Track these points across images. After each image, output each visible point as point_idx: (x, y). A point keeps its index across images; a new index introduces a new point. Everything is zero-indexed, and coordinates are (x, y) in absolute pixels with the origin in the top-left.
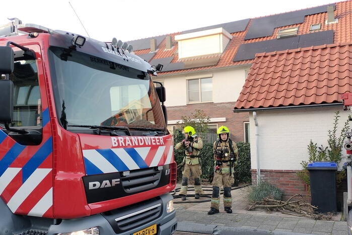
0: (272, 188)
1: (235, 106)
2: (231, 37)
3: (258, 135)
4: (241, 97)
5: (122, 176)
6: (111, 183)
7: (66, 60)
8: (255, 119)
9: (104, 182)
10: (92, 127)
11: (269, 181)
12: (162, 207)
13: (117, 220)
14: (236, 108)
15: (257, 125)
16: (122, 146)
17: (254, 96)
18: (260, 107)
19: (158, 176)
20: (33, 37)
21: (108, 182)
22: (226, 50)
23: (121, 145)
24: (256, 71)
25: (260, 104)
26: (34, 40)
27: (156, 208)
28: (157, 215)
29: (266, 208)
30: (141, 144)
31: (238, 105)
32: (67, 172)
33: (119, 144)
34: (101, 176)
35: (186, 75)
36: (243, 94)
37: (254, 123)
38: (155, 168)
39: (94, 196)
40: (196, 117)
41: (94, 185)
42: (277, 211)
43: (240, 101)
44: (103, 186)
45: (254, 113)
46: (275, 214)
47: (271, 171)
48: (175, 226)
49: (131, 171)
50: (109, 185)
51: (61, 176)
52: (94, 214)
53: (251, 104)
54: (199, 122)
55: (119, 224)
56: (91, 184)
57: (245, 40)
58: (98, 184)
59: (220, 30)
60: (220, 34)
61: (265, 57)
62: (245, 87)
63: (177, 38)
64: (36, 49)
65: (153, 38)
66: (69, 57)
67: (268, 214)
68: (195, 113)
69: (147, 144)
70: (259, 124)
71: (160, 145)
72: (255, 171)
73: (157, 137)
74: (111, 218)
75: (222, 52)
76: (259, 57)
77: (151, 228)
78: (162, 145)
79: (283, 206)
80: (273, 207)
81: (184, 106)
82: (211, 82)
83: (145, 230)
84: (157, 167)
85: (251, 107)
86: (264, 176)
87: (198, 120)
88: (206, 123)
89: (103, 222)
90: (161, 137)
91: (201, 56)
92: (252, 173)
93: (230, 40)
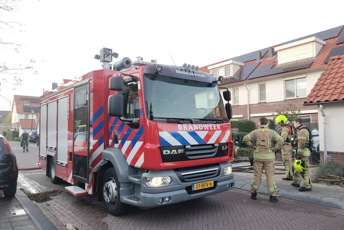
0: (337, 166)
1: (305, 101)
2: (324, 43)
3: (325, 123)
4: (311, 93)
5: (185, 148)
6: (177, 151)
7: (154, 80)
8: (322, 111)
9: (173, 151)
10: (167, 119)
11: (335, 161)
12: (220, 170)
13: (182, 174)
14: (305, 102)
15: (324, 115)
16: (186, 130)
17: (322, 93)
18: (326, 101)
19: (216, 150)
20: (137, 69)
21: (175, 151)
22: (319, 54)
23: (184, 129)
24: (328, 72)
25: (326, 98)
26: (137, 71)
27: (215, 170)
28: (215, 175)
29: (327, 181)
30: (200, 129)
31: (308, 100)
32: (151, 144)
33: (183, 129)
34: (170, 147)
35: (284, 77)
36: (313, 91)
37: (322, 114)
38: (213, 145)
39: (166, 159)
40: (288, 109)
41: (167, 152)
42: (338, 185)
43: (310, 96)
44: (172, 153)
45: (321, 106)
46: (333, 187)
47: (337, 153)
48: (232, 184)
49: (192, 146)
50: (176, 153)
51: (148, 146)
52: (167, 169)
53: (318, 99)
54: (291, 113)
55: (184, 177)
56: (164, 152)
57: (338, 44)
58: (169, 151)
59: (313, 39)
60: (313, 42)
61: (338, 59)
62: (317, 85)
63: (276, 49)
64: (138, 75)
65: (258, 51)
66: (156, 79)
67: (328, 187)
68: (287, 107)
69: (205, 129)
70: (326, 115)
71: (217, 130)
72: (323, 153)
73: (214, 125)
74: (179, 173)
75: (315, 56)
76: (333, 60)
77: (209, 182)
78: (219, 130)
79: (342, 181)
80: (335, 181)
81: (282, 101)
82: (305, 81)
83: (204, 183)
84: (214, 144)
85: (318, 102)
86: (330, 156)
87: (290, 113)
88: (297, 115)
89: (174, 174)
90: (218, 125)
91: (297, 61)
92: (320, 153)
93: (324, 45)
